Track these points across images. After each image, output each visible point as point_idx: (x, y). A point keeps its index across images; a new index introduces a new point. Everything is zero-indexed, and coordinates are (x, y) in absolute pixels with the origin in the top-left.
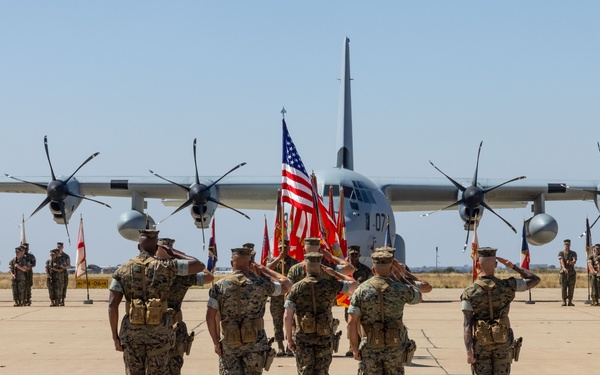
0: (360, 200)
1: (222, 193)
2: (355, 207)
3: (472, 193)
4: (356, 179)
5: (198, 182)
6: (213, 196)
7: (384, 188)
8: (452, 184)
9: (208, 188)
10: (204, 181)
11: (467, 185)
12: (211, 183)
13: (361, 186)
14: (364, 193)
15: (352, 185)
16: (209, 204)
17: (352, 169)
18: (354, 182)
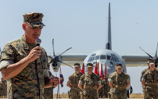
0: (114, 61)
1: (63, 59)
2: (111, 63)
3: (155, 59)
4: (112, 53)
5: (54, 55)
6: (60, 60)
7: (123, 57)
8: (148, 56)
9: (58, 57)
10: (57, 54)
11: (153, 56)
12: (59, 55)
13: (114, 56)
14: (115, 58)
15: (110, 55)
16: (58, 63)
17: (111, 50)
18: (111, 54)
